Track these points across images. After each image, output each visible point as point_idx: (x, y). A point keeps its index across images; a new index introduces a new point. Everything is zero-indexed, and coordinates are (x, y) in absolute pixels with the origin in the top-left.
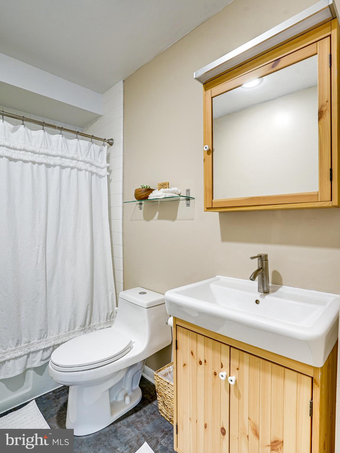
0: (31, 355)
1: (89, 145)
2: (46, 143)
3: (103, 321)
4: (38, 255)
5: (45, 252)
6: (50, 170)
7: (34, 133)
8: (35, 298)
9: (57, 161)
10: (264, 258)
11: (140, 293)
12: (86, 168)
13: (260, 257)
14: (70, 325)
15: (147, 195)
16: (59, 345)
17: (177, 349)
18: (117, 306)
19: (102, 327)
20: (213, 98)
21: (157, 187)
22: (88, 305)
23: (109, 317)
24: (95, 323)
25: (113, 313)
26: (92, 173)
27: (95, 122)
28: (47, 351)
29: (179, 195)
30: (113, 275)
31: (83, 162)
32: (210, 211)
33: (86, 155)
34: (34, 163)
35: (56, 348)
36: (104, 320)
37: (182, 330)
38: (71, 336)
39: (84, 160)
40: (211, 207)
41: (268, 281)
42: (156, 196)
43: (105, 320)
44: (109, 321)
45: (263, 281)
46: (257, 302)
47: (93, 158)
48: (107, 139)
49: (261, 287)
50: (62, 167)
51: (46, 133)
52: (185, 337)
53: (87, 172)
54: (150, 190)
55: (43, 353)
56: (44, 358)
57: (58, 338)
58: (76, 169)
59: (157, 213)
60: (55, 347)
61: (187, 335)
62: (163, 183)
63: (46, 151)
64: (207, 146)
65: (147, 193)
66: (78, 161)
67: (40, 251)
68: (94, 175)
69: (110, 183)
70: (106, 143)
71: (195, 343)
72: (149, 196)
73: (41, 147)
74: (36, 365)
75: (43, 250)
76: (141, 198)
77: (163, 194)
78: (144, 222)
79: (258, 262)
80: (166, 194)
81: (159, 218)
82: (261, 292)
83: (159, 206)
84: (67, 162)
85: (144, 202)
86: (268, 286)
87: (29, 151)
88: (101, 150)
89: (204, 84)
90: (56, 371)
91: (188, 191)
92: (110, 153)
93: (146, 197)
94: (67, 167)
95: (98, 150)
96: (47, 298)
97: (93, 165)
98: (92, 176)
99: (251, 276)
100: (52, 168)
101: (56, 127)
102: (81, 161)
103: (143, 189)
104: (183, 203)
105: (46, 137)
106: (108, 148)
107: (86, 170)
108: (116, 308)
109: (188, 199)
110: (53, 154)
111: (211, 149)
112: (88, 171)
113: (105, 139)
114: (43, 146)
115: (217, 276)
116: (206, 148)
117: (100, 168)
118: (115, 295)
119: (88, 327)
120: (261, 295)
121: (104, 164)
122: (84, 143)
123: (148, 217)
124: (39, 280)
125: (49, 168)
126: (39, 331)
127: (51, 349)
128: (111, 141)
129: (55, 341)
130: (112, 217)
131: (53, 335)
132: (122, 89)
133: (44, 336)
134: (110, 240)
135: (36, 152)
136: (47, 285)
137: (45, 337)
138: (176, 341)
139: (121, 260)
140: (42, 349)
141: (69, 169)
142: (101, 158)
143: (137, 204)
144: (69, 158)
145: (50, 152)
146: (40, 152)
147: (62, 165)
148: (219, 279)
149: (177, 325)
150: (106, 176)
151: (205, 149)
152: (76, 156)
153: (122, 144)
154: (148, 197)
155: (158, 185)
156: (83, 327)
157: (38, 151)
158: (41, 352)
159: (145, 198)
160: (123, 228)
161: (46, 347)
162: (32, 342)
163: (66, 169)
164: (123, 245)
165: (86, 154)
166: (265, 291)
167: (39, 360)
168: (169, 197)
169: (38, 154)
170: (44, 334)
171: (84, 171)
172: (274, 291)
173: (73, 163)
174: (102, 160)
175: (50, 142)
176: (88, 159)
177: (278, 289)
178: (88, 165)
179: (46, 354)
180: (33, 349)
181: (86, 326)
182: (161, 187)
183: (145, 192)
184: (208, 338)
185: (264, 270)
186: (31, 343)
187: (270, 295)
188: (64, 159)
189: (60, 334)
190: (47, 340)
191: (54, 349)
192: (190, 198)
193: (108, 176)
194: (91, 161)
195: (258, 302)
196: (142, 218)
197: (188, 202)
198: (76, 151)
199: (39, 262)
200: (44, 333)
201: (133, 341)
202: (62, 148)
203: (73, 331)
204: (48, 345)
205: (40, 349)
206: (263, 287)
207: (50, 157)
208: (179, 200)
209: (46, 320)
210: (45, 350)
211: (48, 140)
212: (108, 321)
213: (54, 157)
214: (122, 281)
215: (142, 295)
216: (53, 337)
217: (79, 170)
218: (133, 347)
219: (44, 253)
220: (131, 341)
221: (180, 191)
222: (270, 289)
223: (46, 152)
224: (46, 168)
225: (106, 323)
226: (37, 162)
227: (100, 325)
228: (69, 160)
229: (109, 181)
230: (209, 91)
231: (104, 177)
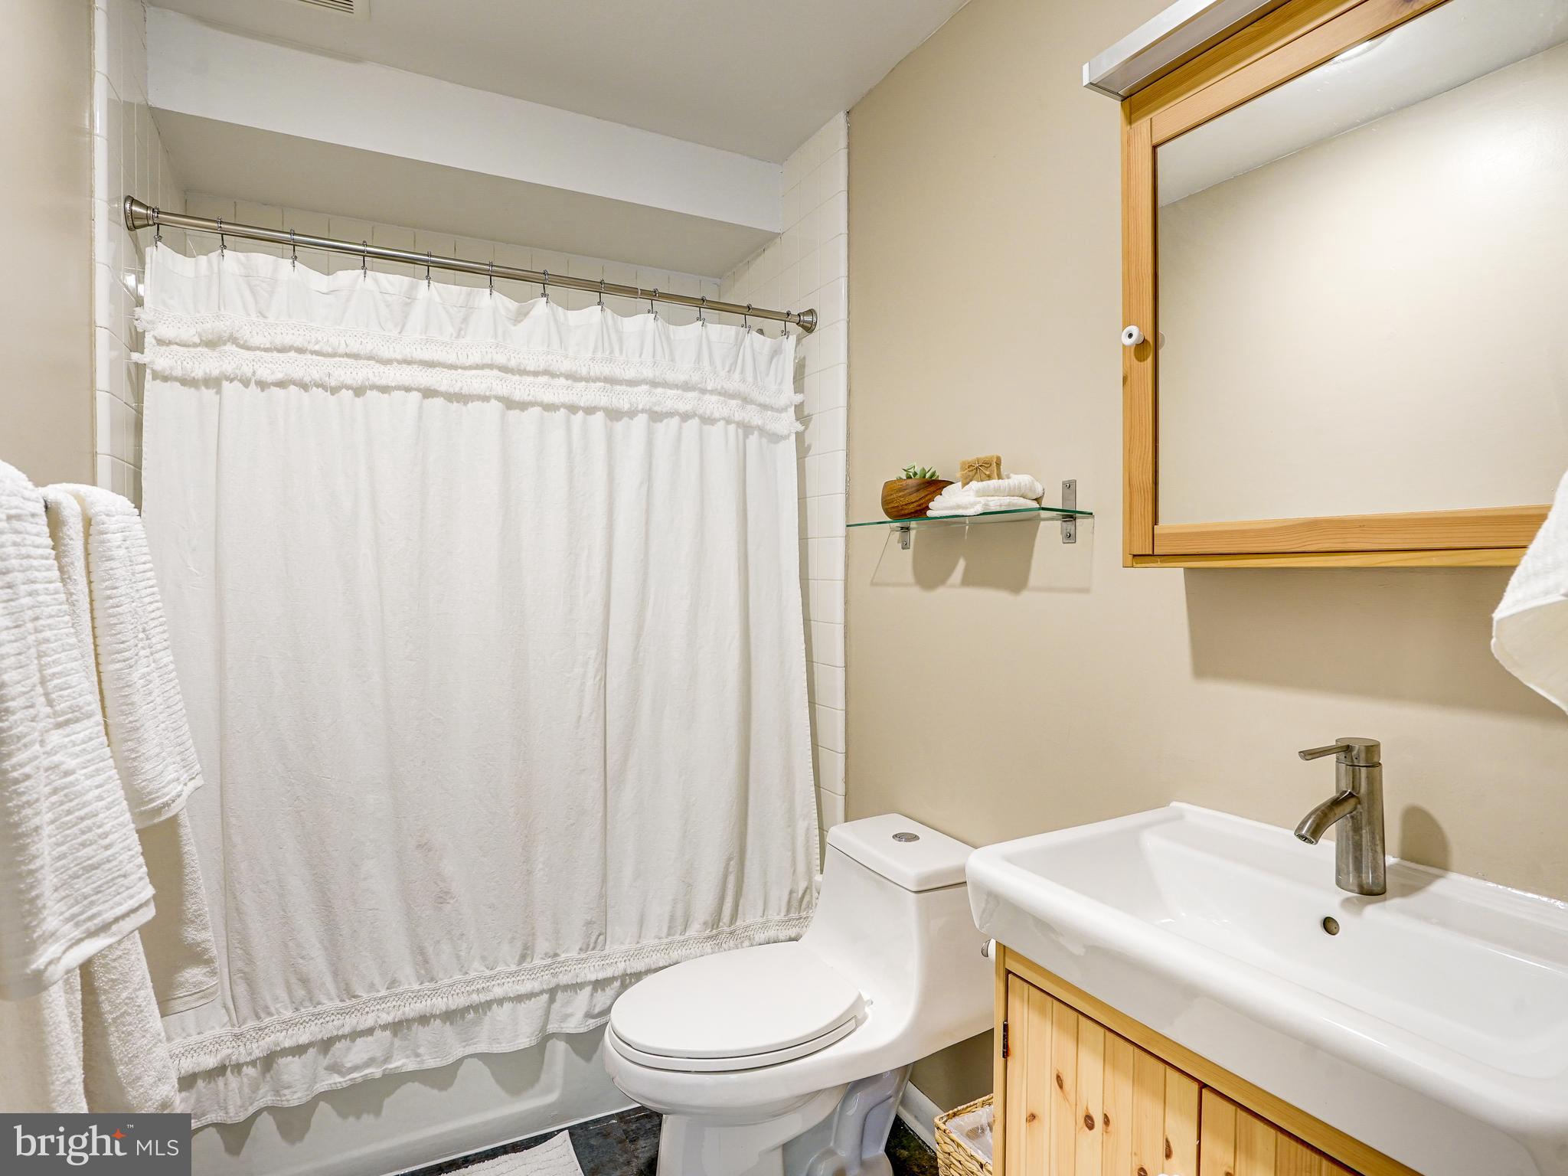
0: (560, 995)
1: (737, 339)
2: (606, 345)
3: (776, 914)
4: (582, 691)
5: (603, 683)
6: (619, 426)
7: (573, 317)
8: (572, 825)
9: (640, 397)
10: (1363, 756)
11: (895, 836)
12: (726, 415)
13: (1345, 749)
14: (672, 919)
15: (922, 501)
16: (638, 976)
17: (1006, 1054)
18: (822, 871)
19: (771, 933)
20: (1159, 150)
21: (959, 475)
22: (730, 859)
23: (795, 903)
24: (750, 916)
25: (808, 891)
26: (747, 429)
27: (759, 255)
28: (603, 990)
29: (1036, 499)
30: (811, 765)
31: (720, 394)
32: (1143, 565)
33: (729, 371)
34: (573, 409)
35: (631, 984)
36: (780, 911)
37: (1026, 992)
38: (676, 953)
39: (722, 388)
40: (1151, 553)
41: (1379, 849)
42: (952, 508)
43: (783, 914)
44: (796, 915)
45: (1358, 847)
46: (1329, 925)
47: (750, 380)
48: (795, 312)
49: (1348, 867)
50: (656, 416)
51: (608, 311)
52: (1035, 1018)
53: (732, 428)
54: (934, 485)
55: (592, 995)
56: (597, 1010)
57: (637, 954)
58: (697, 418)
59: (961, 564)
60: (628, 981)
61: (1042, 1011)
62: (978, 460)
63: (606, 370)
64: (1134, 329)
65: (927, 495)
66: (704, 391)
67: (590, 683)
68: (753, 434)
69: (806, 459)
70: (791, 326)
71: (1069, 1046)
72: (931, 505)
73: (593, 359)
74: (573, 1026)
75: (598, 678)
76: (903, 512)
77: (979, 499)
78: (916, 592)
79: (1338, 769)
80: (989, 498)
81: (966, 582)
82: (1351, 888)
83: (966, 537)
84: (671, 400)
85: (917, 524)
86: (1379, 868)
87: (558, 376)
88: (775, 351)
89: (1124, 99)
90: (624, 1059)
91: (1069, 487)
92: (804, 358)
93: (921, 511)
94: (670, 414)
95: (766, 350)
96: (608, 827)
97: (752, 402)
98: (746, 437)
99: (1304, 823)
100: (626, 419)
101: (637, 292)
102: (712, 392)
103: (910, 481)
104: (1050, 530)
105: (607, 326)
106: (799, 340)
107: (728, 421)
108: (818, 878)
109: (1070, 516)
110: (626, 378)
111: (1150, 339)
112: (734, 422)
113: (788, 314)
114: (599, 355)
115: (1174, 804)
116: (1130, 336)
117: (772, 409)
118: (817, 832)
119: (728, 930)
120: (1347, 900)
121: (788, 395)
122: (721, 332)
123: (929, 577)
124: (584, 770)
125: (615, 422)
126: (583, 926)
127: (617, 984)
128: (808, 318)
129: (627, 962)
130: (813, 572)
131: (622, 943)
132: (843, 142)
133: (596, 942)
134: (804, 647)
135: (578, 376)
136: (608, 787)
137: (599, 947)
138: (1006, 1028)
139: (840, 716)
140: (590, 982)
141: (676, 419)
142: (776, 379)
143: (893, 530)
144: (676, 386)
145: (617, 371)
146: (592, 374)
147: (657, 409)
148: (1180, 817)
149: (1009, 972)
150: (793, 437)
151: (1128, 342)
152: (695, 378)
153: (842, 327)
154: (927, 508)
155: (962, 469)
156: (713, 929)
157: (584, 372)
158: (588, 989)
159: (916, 512)
160: (846, 610)
161: (601, 976)
162: (563, 957)
163: (665, 421)
164: (846, 667)
165: (727, 369)
166: (1365, 887)
167: (580, 1014)
168: (998, 509)
169: (586, 382)
170: (596, 937)
171: (722, 423)
172: (1409, 889)
173: (686, 402)
174: (780, 384)
175: (620, 340)
176: (734, 384)
177: (1429, 883)
178: (733, 403)
179: (602, 999)
180: (564, 979)
181: (721, 924)
182: (971, 474)
183: (918, 490)
184: (1118, 1039)
185: (1360, 803)
186: (559, 959)
187: (1388, 903)
188: (660, 390)
189: (644, 942)
190: (606, 957)
191: (624, 987)
192: (1077, 515)
193: (800, 437)
194: (743, 388)
195: (1332, 927)
196: (909, 577)
197: (1069, 526)
198: (699, 359)
199: (584, 715)
200: (597, 934)
201: (866, 997)
202: (654, 357)
203: (682, 938)
204: (608, 973)
205: (585, 982)
206: (1358, 869)
207: (619, 387)
208: (1039, 519)
209: (602, 896)
210: (599, 985)
211: (614, 336)
212: (793, 915)
213: (630, 386)
214: (841, 788)
215: (903, 844)
216: (624, 948)
217: (708, 420)
218: (865, 1018)
219: (600, 686)
220: (860, 997)
221: (1039, 489)
222: (1391, 881)
223: (608, 373)
224: (609, 423)
225: (786, 922)
226: (582, 405)
227: (765, 926)
228: (675, 392)
229: (803, 451)
230: (1143, 124)
231: (786, 437)
